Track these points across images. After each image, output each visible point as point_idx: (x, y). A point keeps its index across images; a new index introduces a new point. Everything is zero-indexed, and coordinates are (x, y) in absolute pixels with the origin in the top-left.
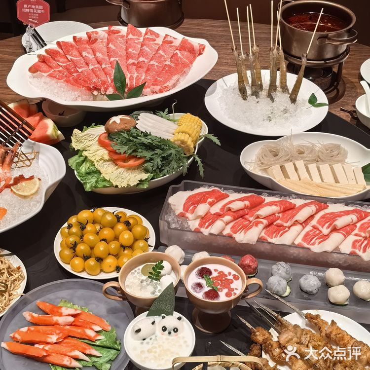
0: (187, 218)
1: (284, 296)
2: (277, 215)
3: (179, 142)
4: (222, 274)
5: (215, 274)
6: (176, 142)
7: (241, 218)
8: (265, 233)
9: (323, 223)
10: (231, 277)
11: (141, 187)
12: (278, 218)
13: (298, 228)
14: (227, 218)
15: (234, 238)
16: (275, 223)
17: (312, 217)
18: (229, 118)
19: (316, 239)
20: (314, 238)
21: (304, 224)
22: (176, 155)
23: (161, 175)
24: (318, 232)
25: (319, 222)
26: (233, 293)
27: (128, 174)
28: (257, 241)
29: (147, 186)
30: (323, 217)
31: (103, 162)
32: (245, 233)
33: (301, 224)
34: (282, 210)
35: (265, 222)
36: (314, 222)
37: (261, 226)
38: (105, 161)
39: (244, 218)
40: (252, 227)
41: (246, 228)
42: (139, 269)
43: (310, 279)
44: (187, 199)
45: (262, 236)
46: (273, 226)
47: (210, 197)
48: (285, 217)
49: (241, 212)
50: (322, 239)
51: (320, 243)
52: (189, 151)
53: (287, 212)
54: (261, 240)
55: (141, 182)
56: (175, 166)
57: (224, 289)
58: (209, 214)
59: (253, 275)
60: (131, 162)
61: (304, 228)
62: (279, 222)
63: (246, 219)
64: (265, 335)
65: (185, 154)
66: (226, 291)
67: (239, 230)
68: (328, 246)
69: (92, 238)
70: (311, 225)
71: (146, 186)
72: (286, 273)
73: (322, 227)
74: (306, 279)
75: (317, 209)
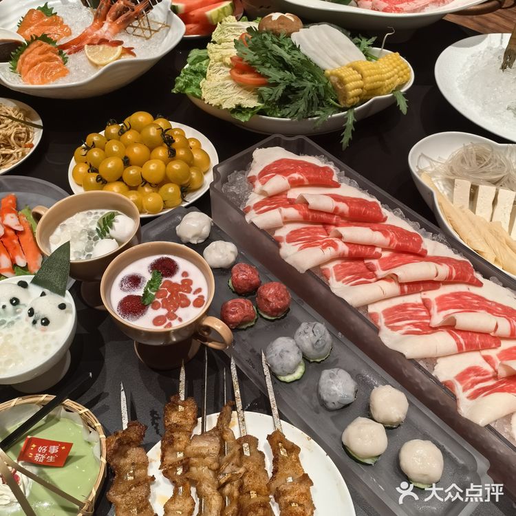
0: (254, 186)
1: (282, 378)
2: (378, 250)
3: (336, 79)
4: (187, 284)
5: (177, 279)
6: (332, 78)
7: (321, 226)
8: (335, 268)
9: (448, 305)
10: (192, 297)
11: (237, 117)
12: (378, 256)
13: (390, 288)
14: (292, 212)
15: (279, 247)
16: (366, 261)
17: (432, 284)
18: (459, 87)
19: (409, 324)
20: (408, 319)
21: (406, 288)
22: (309, 92)
23: (279, 115)
24: (424, 314)
25: (441, 300)
26: (168, 321)
27: (235, 91)
28: (308, 271)
29: (247, 119)
30: (457, 295)
31: (221, 66)
32: (301, 249)
33: (401, 284)
34: (393, 246)
35: (343, 248)
36: (432, 295)
37: (330, 251)
38: (225, 64)
39: (324, 228)
40: (316, 246)
41: (310, 243)
42: (102, 213)
43: (336, 380)
44: (276, 161)
45: (327, 269)
46: (361, 264)
47: (300, 172)
48: (393, 260)
49: (323, 216)
50: (418, 330)
51: (408, 333)
52: (345, 98)
53: (404, 255)
54: (317, 273)
55: (239, 109)
56: (301, 109)
57: (163, 307)
58: (284, 196)
59: (270, 318)
60: (248, 77)
61: (403, 294)
62: (375, 262)
63: (326, 230)
64: (186, 419)
65: (337, 101)
66: (162, 312)
67: (298, 241)
68: (411, 346)
69: (114, 149)
70: (424, 297)
71: (244, 119)
72: (313, 345)
73: (439, 311)
74: (332, 376)
75: (450, 276)
